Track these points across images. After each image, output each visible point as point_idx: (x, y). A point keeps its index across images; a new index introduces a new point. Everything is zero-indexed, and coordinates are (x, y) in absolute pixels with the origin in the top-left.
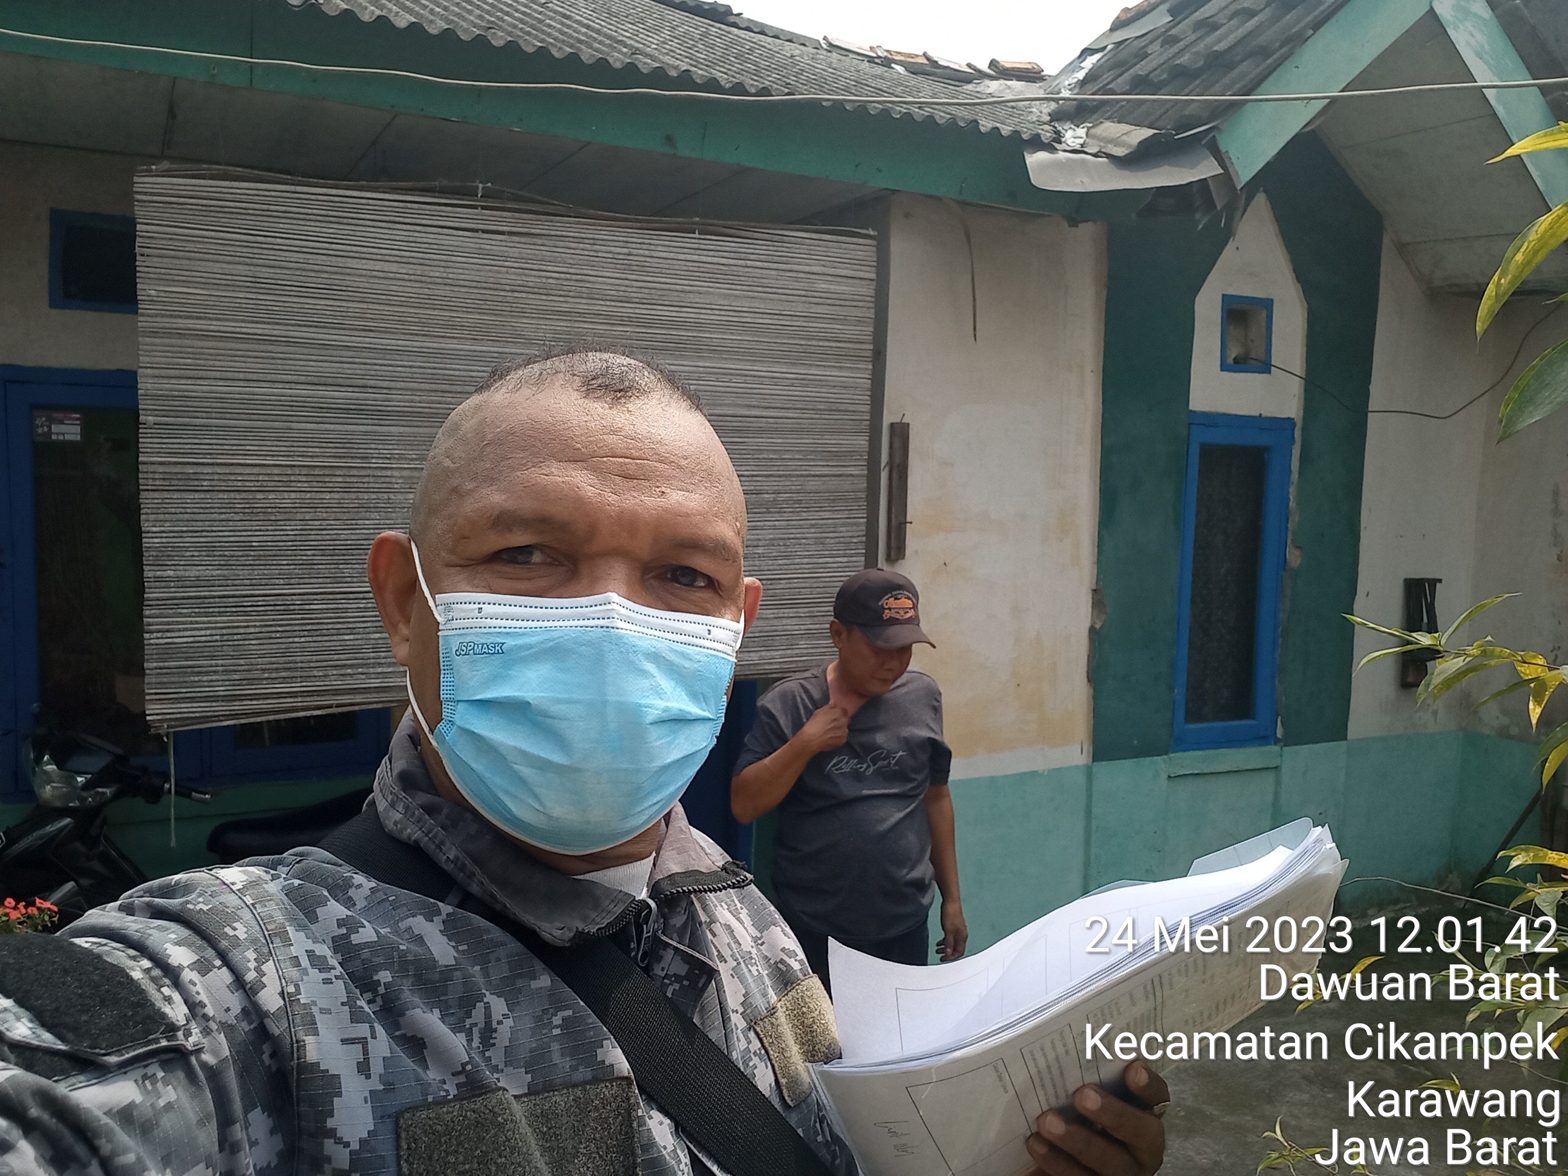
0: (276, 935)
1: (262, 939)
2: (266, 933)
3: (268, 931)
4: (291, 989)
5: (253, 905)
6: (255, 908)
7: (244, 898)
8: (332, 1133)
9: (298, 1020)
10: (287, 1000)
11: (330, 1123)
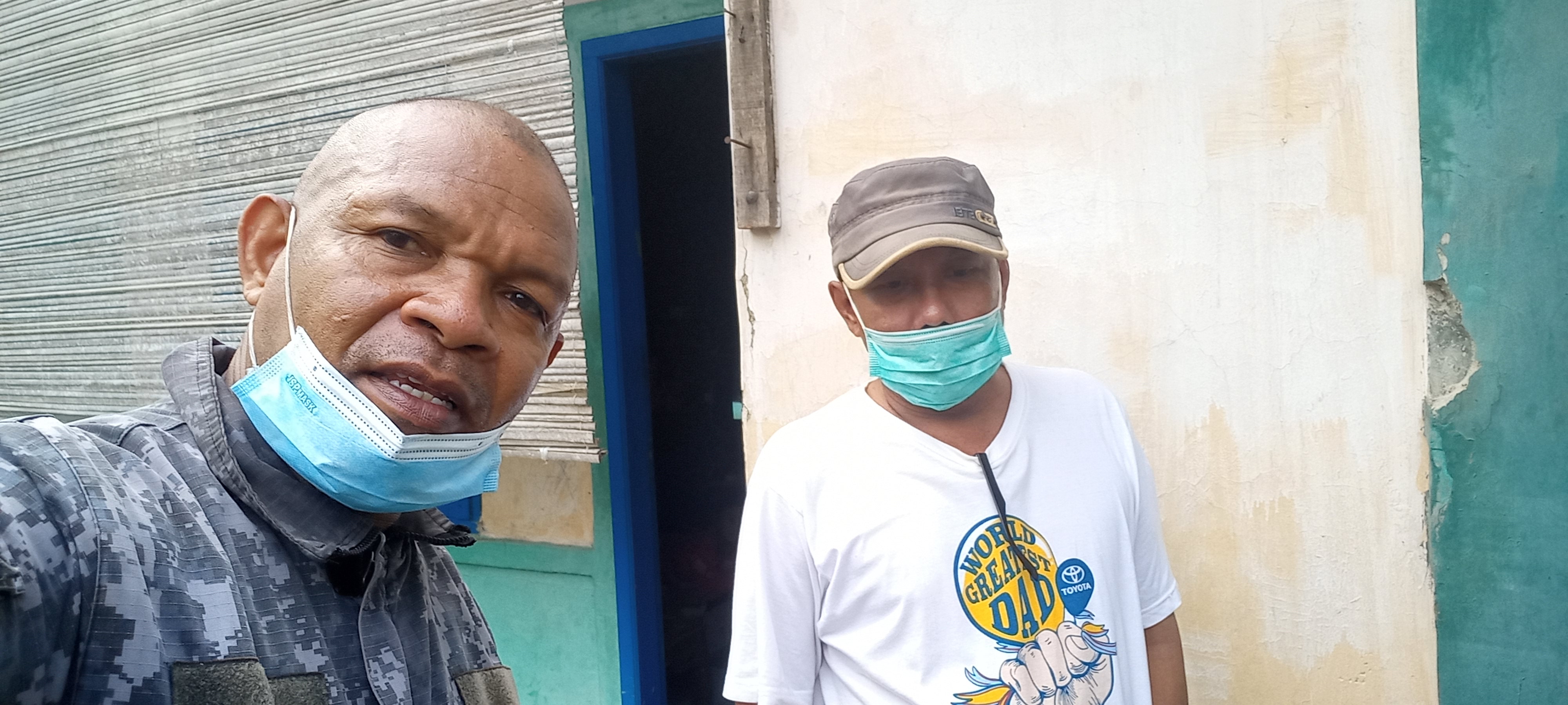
0: (91, 489)
1: (79, 490)
2: (82, 486)
3: (83, 484)
4: (104, 537)
5: (69, 459)
6: (71, 463)
7: (60, 452)
8: (118, 670)
9: (105, 567)
10: (99, 546)
11: (117, 661)
